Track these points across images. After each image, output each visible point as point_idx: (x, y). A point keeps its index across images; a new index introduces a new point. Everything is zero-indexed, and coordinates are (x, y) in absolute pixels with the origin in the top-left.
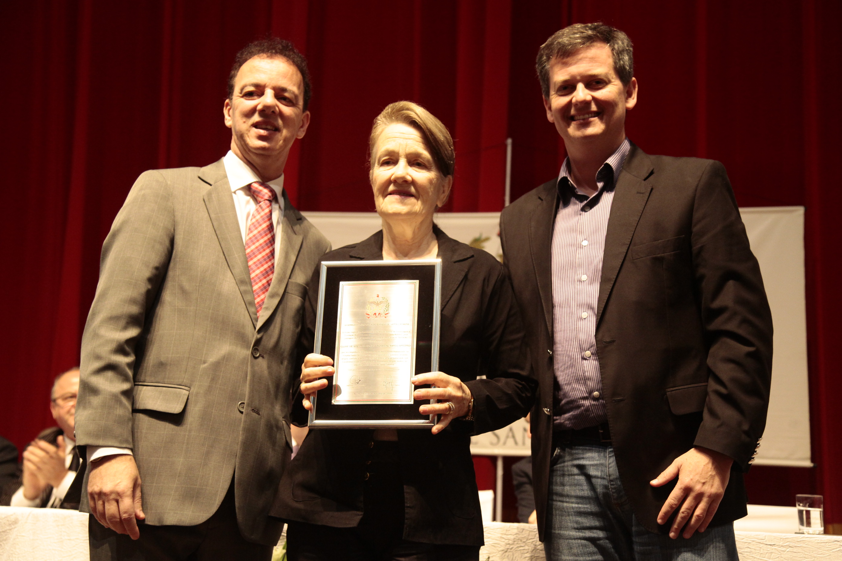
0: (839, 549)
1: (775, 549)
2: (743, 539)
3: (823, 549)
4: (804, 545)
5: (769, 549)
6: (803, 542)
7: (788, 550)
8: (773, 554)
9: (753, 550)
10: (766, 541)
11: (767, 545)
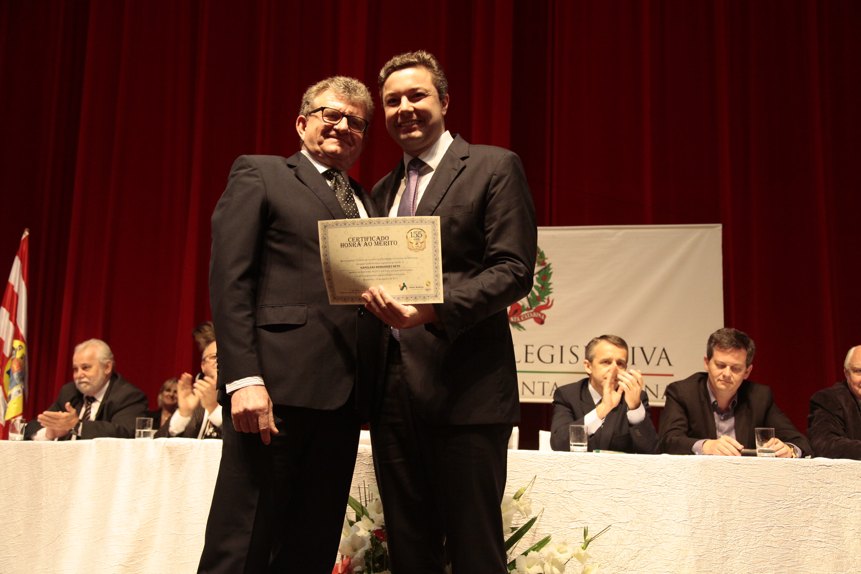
0: (785, 465)
1: (740, 467)
2: (718, 460)
3: (773, 466)
4: (760, 463)
5: (736, 467)
6: (760, 461)
7: (749, 467)
8: (739, 470)
9: (725, 468)
10: (734, 461)
11: (734, 464)
